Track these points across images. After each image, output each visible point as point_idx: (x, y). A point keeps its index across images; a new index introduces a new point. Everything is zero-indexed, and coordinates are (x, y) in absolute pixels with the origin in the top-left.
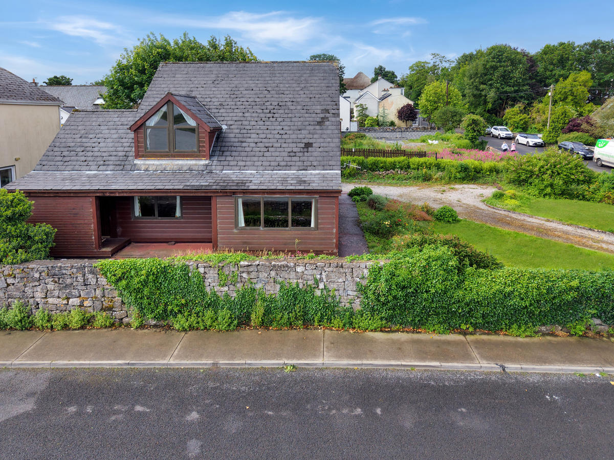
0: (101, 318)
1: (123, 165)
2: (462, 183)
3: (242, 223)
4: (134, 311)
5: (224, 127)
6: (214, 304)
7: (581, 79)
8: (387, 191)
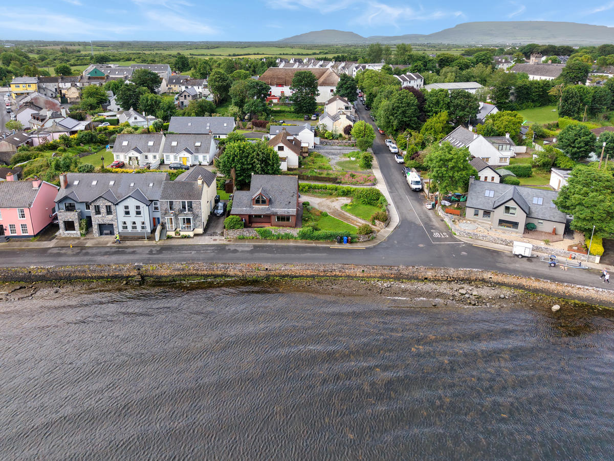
1: (250, 207)
3: (277, 221)
4: (261, 237)
5: (272, 198)
7: (441, 119)
8: (315, 202)
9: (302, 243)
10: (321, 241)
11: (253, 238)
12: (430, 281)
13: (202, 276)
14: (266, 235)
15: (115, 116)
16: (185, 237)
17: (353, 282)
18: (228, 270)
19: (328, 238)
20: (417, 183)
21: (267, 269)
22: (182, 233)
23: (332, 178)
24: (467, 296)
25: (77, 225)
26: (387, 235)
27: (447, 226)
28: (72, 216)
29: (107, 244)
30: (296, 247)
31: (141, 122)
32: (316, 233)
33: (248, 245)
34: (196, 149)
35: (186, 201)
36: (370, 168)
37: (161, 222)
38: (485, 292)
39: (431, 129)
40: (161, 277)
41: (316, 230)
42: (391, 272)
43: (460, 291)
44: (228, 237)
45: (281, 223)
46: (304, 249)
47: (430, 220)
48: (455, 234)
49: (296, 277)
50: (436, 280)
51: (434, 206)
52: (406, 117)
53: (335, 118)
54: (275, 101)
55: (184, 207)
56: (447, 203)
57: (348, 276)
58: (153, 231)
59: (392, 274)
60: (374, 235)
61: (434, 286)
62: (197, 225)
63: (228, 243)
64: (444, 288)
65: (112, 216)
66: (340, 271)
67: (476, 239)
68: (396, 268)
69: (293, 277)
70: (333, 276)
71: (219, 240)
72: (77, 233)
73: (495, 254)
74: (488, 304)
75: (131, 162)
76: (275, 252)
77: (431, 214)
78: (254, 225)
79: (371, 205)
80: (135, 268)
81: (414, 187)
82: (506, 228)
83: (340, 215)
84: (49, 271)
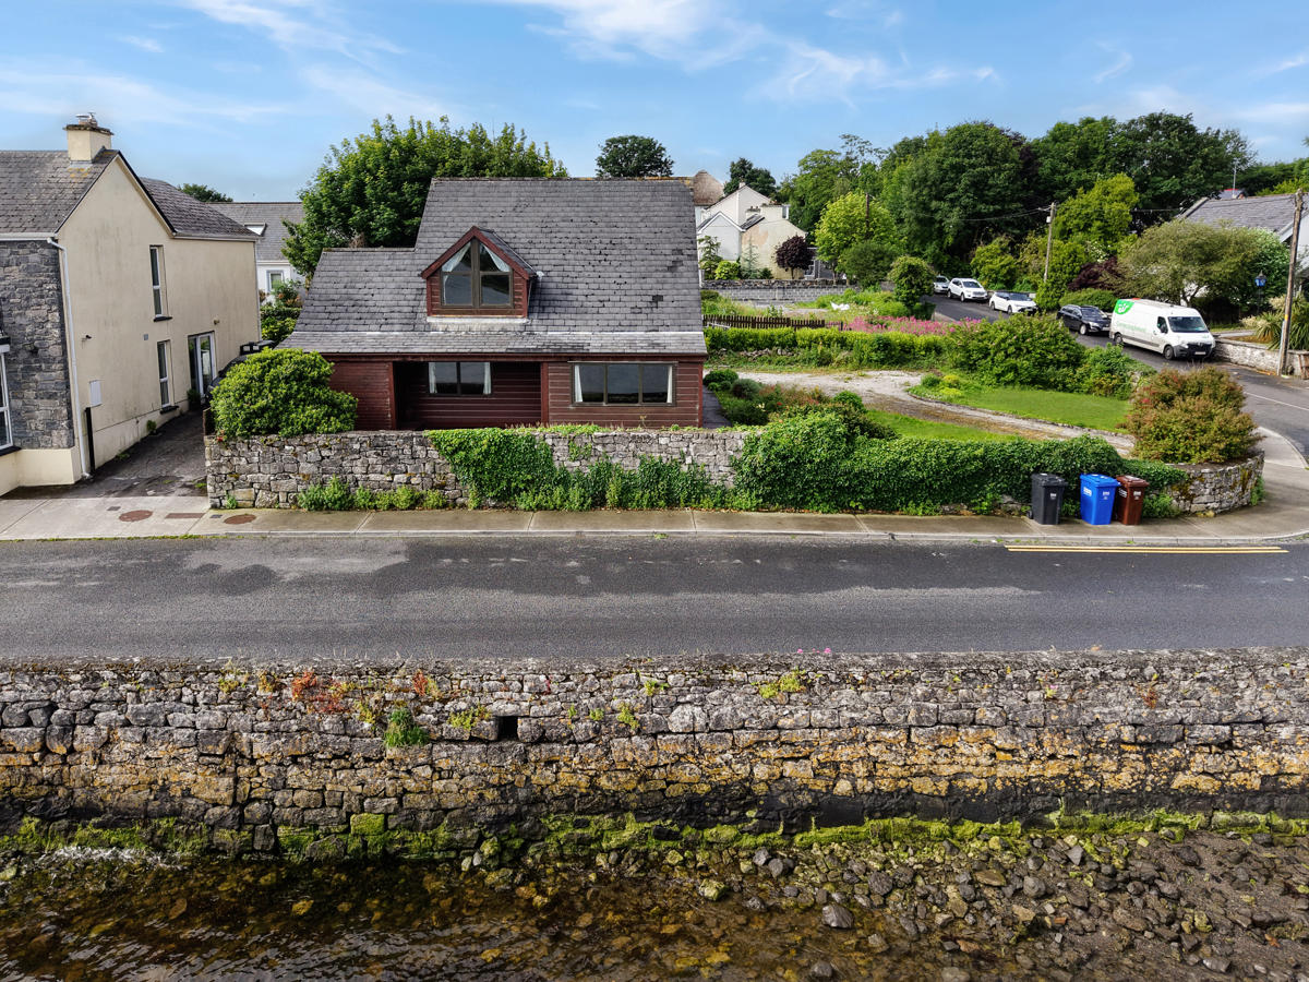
0: (433, 497)
1: (411, 323)
2: (879, 368)
3: (579, 398)
4: (471, 489)
5: (540, 274)
6: (564, 481)
7: (1115, 192)
9: (779, 524)
11: (413, 501)
14: (507, 478)
33: (365, 544)
45: (608, 408)
52: (986, 201)
53: (743, 223)
60: (1262, 476)
71: (166, 516)
76: (583, 580)
83: (926, 412)
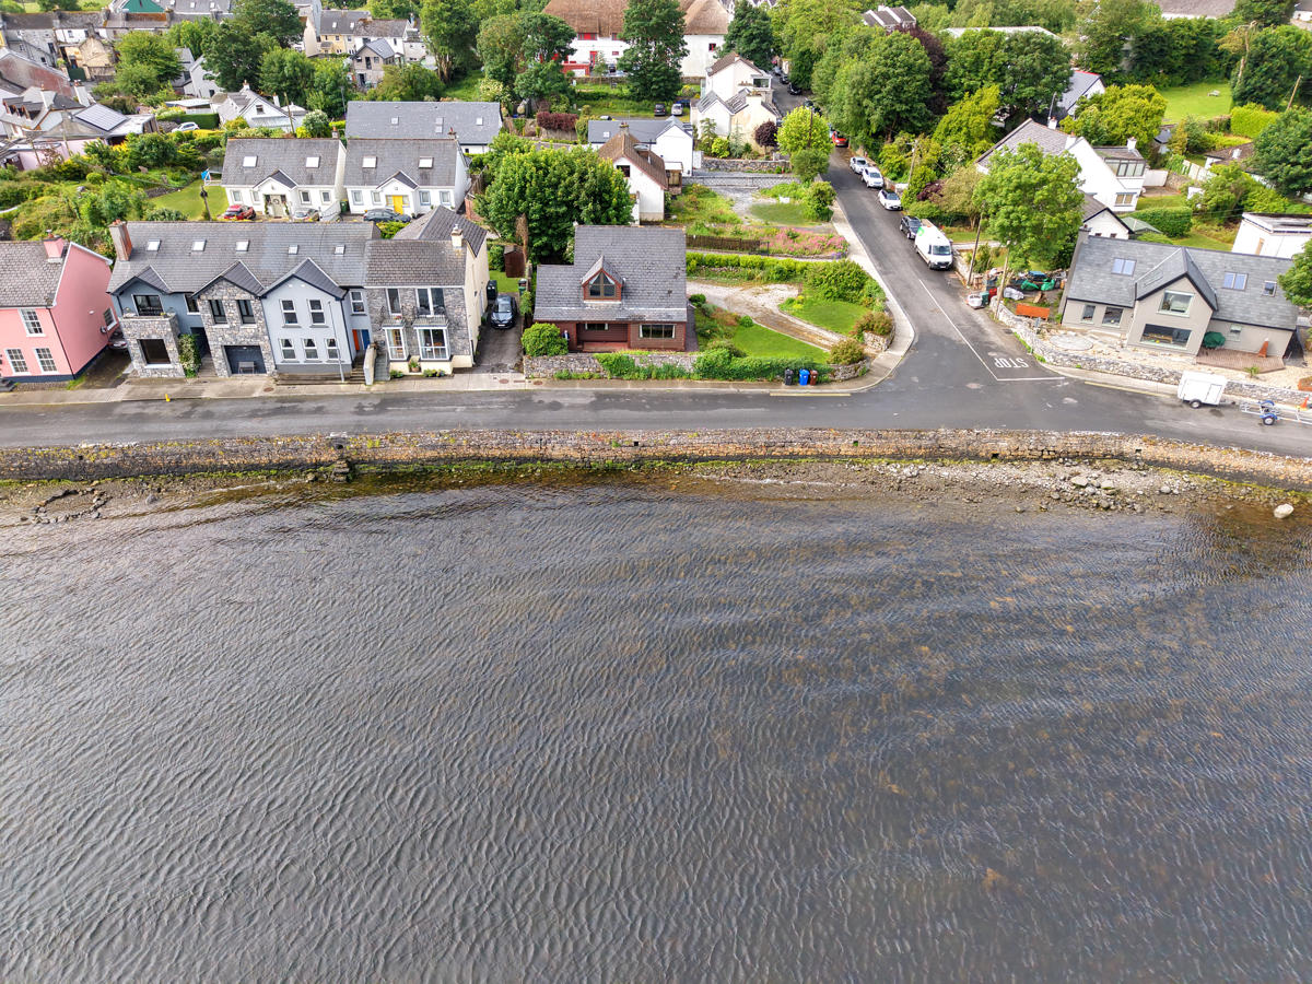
1: (578, 304)
2: (776, 283)
3: (642, 337)
4: (609, 374)
5: (626, 282)
7: (984, 103)
8: (717, 293)
9: (706, 385)
10: (749, 381)
11: (591, 377)
12: (1004, 460)
13: (488, 460)
14: (620, 369)
15: (207, 106)
16: (434, 375)
17: (833, 468)
18: (549, 446)
19: (764, 373)
20: (941, 250)
21: (636, 444)
22: (425, 367)
23: (747, 242)
24: (1090, 490)
25: (171, 348)
26: (893, 365)
27: (1021, 344)
28: (157, 327)
29: (253, 392)
30: (694, 397)
31: (274, 118)
32: (737, 363)
33: (582, 393)
34: (421, 175)
35: (429, 288)
36: (828, 220)
37: (372, 341)
38: (1126, 480)
39: (960, 129)
40: (395, 463)
41: (738, 354)
42: (918, 443)
43: (1073, 480)
44: (535, 374)
45: (651, 340)
46: (713, 400)
47: (982, 331)
48: (1043, 360)
49: (702, 459)
50: (1016, 459)
51: (986, 301)
52: (901, 102)
53: (734, 106)
54: (580, 73)
55: (425, 305)
56: (1016, 294)
57: (821, 456)
58: (358, 362)
59: (920, 448)
60: (867, 365)
61: (1014, 472)
62: (459, 347)
63: (536, 387)
64: (1035, 474)
65: (255, 326)
66: (803, 446)
67: (1091, 370)
68: (931, 434)
69: (695, 461)
70: (785, 457)
71: (514, 382)
72: (175, 366)
73: (1137, 401)
74: (1136, 506)
75: (270, 208)
76: (648, 406)
77: (980, 317)
78: (588, 347)
79: (845, 299)
80: (330, 445)
81: (935, 259)
82: (1157, 344)
83: (779, 323)
84: (126, 455)
